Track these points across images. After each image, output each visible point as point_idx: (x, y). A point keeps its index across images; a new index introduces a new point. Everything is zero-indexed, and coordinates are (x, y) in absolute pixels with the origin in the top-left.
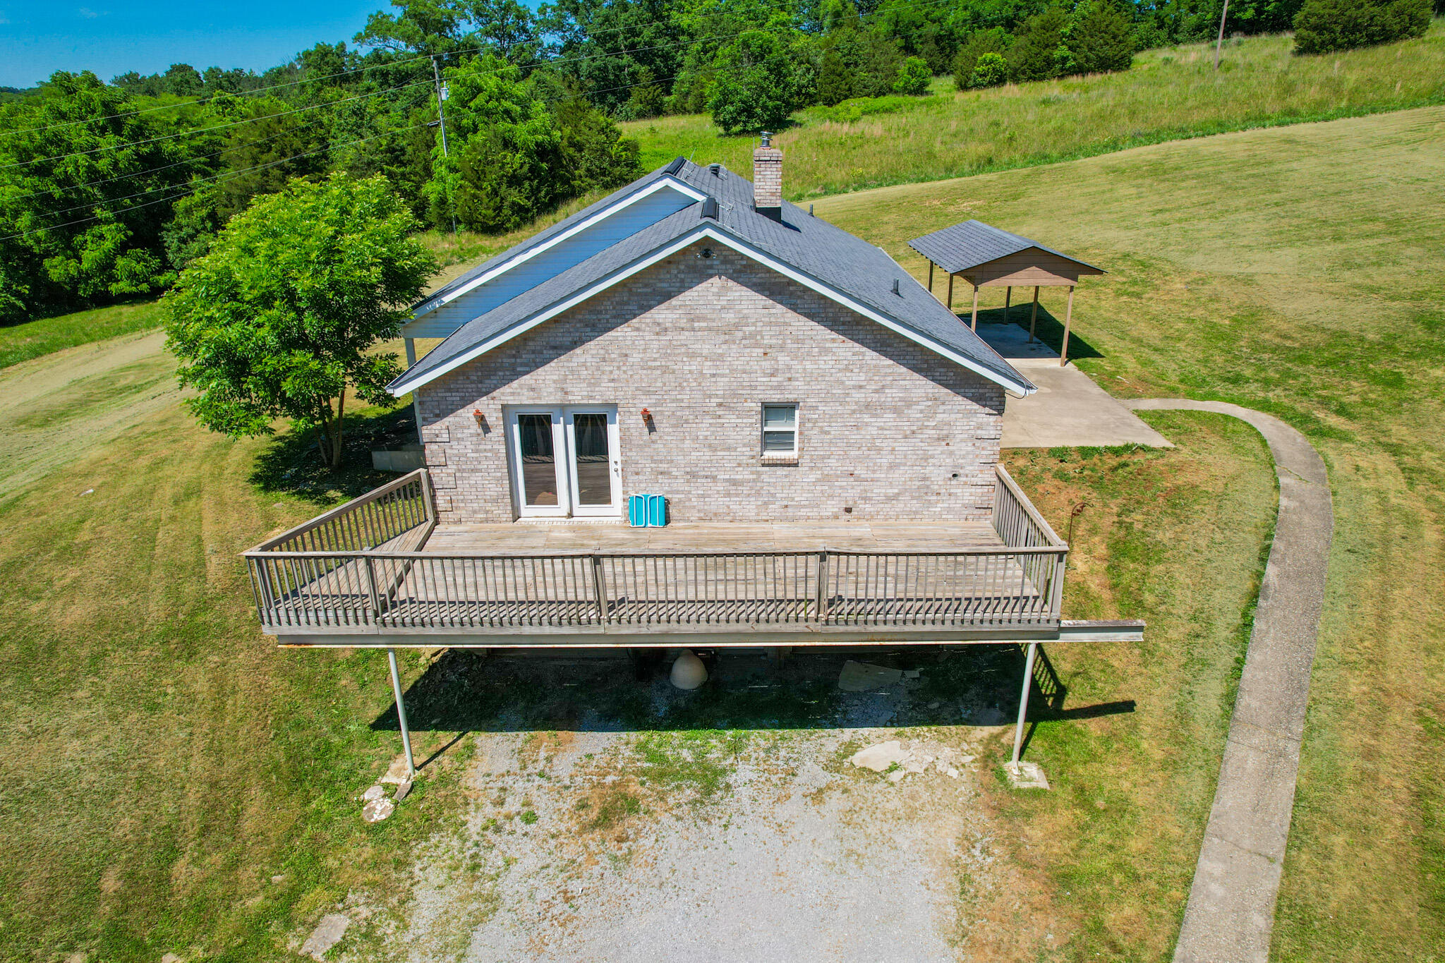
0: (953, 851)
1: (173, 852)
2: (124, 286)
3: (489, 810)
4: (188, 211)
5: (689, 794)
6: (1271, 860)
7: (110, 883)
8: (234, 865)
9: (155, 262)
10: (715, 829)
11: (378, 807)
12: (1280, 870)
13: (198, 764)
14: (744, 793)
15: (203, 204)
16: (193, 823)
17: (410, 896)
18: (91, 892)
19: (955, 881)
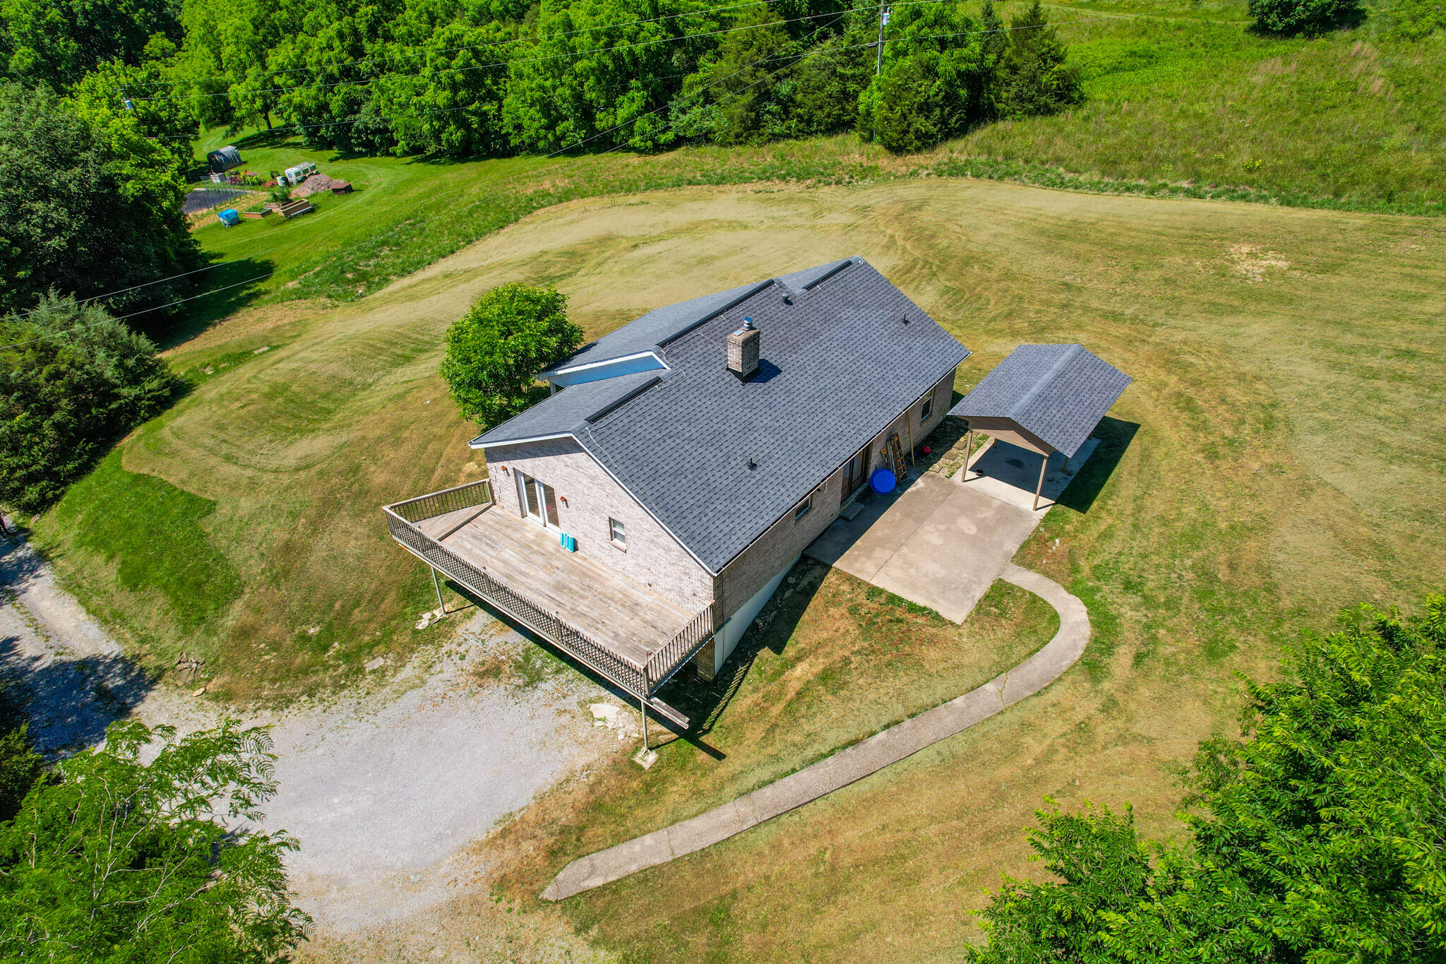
0: (578, 767)
1: (357, 604)
2: (636, 141)
3: (454, 645)
4: (691, 86)
5: (521, 682)
6: (673, 853)
7: (337, 606)
8: (370, 621)
9: (661, 124)
10: (512, 702)
11: (423, 624)
12: (670, 859)
13: (382, 573)
14: (539, 693)
15: (701, 82)
16: (368, 596)
17: (404, 666)
18: (331, 606)
19: (564, 777)
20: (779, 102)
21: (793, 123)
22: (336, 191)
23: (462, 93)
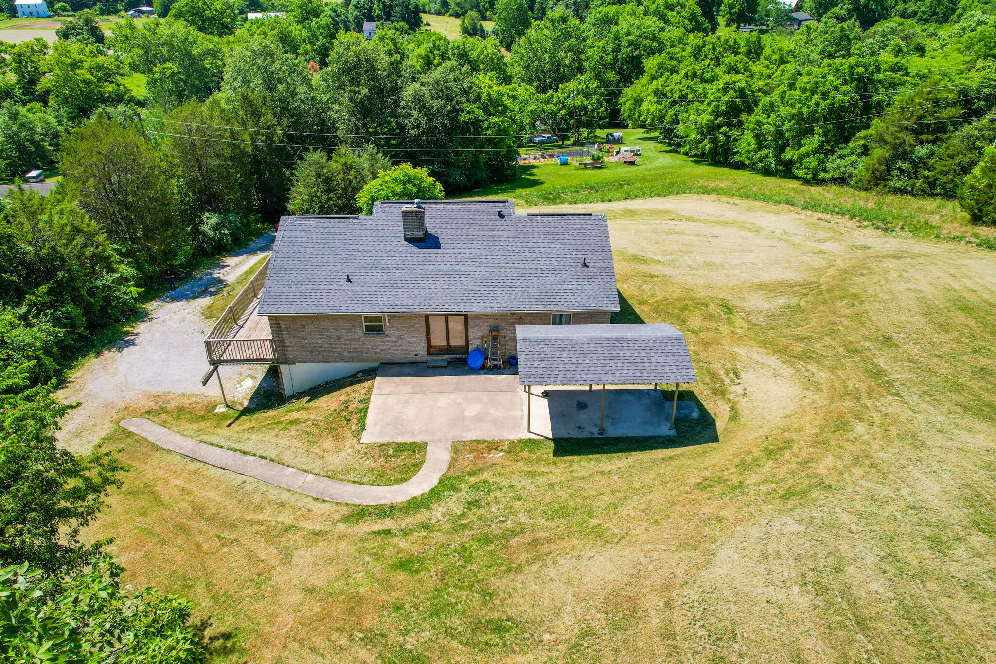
4: (857, 140)
15: (867, 137)
20: (913, 163)
21: (918, 183)
22: (625, 162)
23: (720, 120)
